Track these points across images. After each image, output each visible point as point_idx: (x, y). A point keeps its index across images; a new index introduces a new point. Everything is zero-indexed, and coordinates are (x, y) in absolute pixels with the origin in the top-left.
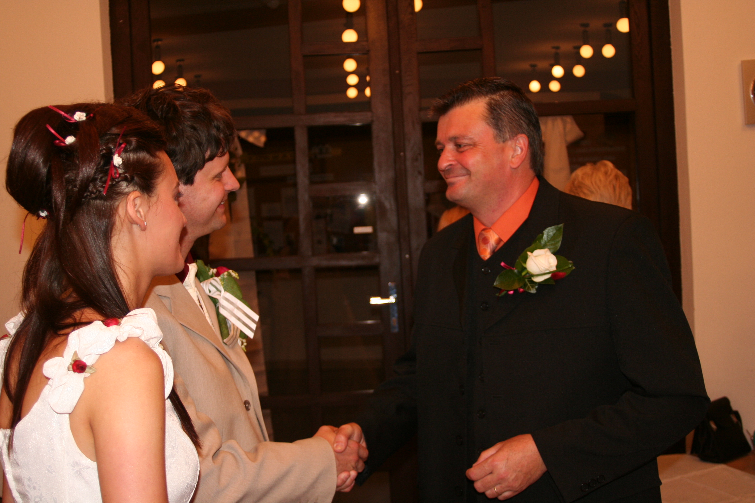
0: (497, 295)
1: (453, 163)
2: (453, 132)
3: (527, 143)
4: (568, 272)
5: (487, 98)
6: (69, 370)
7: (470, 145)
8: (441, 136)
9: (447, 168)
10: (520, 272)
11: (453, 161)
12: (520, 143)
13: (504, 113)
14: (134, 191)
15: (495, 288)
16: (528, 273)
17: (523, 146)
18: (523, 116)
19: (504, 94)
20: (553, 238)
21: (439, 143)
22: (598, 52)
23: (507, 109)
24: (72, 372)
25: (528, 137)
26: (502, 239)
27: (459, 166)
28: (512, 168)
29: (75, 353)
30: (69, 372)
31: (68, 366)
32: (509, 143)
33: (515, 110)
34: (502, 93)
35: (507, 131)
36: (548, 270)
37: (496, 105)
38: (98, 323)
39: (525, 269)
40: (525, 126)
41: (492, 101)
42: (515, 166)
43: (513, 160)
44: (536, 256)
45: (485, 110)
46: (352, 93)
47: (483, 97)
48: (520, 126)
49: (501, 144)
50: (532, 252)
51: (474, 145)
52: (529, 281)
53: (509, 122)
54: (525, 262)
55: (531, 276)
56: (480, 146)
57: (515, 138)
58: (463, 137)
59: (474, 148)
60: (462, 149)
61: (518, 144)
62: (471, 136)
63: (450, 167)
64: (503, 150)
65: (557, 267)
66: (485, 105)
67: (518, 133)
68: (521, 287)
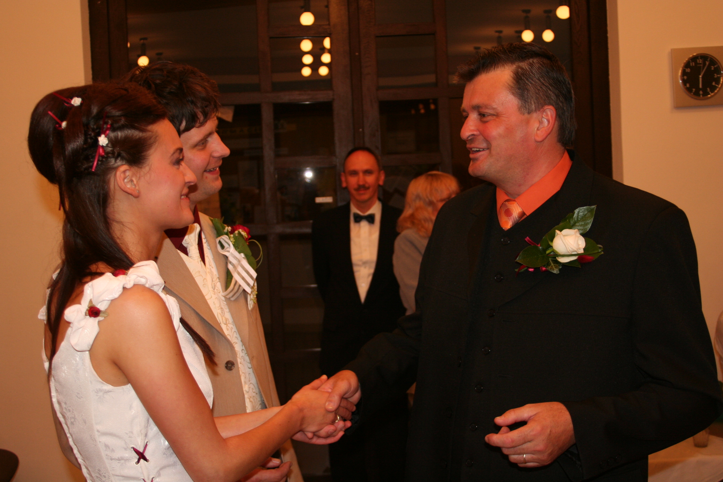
0: (517, 270)
1: (475, 133)
2: (476, 101)
3: (554, 116)
4: (596, 257)
5: (515, 66)
6: (86, 315)
7: (494, 115)
8: (466, 104)
9: (469, 138)
10: (545, 250)
11: (476, 131)
12: (547, 115)
13: (531, 83)
14: (122, 165)
15: (517, 263)
16: (554, 251)
17: (550, 118)
18: (552, 86)
19: (533, 62)
20: (584, 218)
21: (464, 111)
22: (538, 37)
23: (534, 79)
24: (88, 317)
25: (556, 110)
26: (526, 213)
27: (481, 138)
28: (537, 142)
29: (91, 301)
30: (86, 316)
31: (85, 312)
32: (534, 115)
33: (544, 80)
34: (531, 60)
35: (533, 103)
36: (576, 252)
37: (523, 74)
38: (109, 275)
39: (551, 247)
40: (553, 97)
41: (519, 70)
42: (539, 139)
43: (538, 132)
44: (564, 236)
45: (511, 79)
46: (306, 72)
47: (510, 64)
48: (548, 97)
49: (526, 115)
50: (561, 231)
51: (497, 115)
52: (552, 260)
53: (536, 93)
54: (552, 241)
55: (556, 255)
56: (503, 117)
57: (541, 110)
58: (486, 107)
59: (497, 120)
60: (485, 119)
61: (544, 116)
62: (495, 106)
63: (473, 136)
64: (528, 122)
65: (585, 249)
66: (512, 74)
67: (545, 105)
68: (544, 266)
